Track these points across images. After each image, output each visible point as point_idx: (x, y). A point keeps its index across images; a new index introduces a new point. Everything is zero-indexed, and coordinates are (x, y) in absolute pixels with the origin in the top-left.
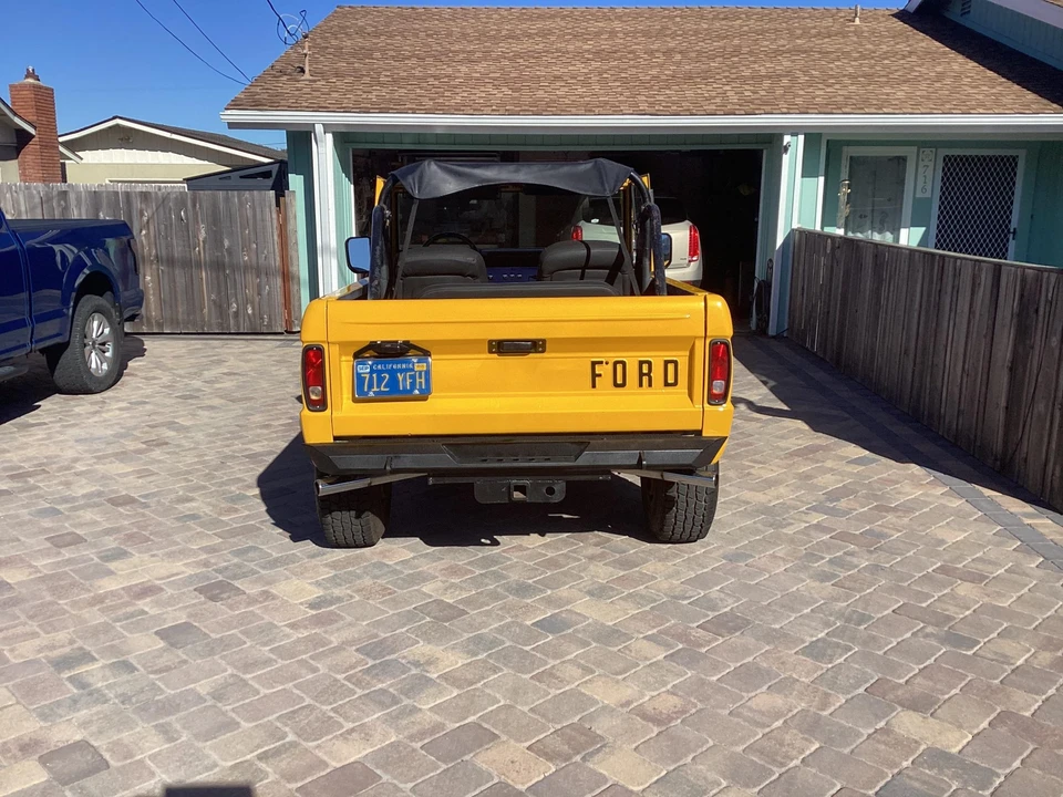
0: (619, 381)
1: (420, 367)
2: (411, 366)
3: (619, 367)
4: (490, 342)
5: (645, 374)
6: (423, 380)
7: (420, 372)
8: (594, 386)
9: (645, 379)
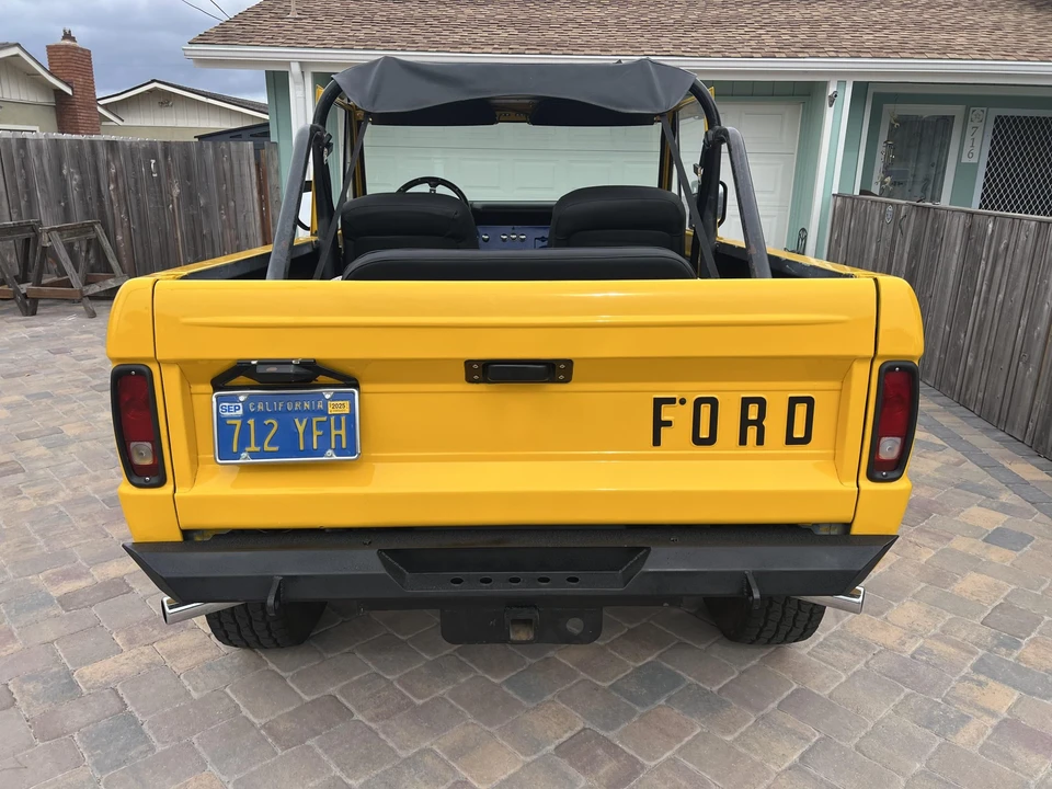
0: (704, 434)
1: (338, 408)
2: (320, 406)
3: (706, 410)
4: (469, 363)
5: (753, 423)
6: (343, 432)
7: (338, 416)
8: (657, 441)
9: (752, 432)
